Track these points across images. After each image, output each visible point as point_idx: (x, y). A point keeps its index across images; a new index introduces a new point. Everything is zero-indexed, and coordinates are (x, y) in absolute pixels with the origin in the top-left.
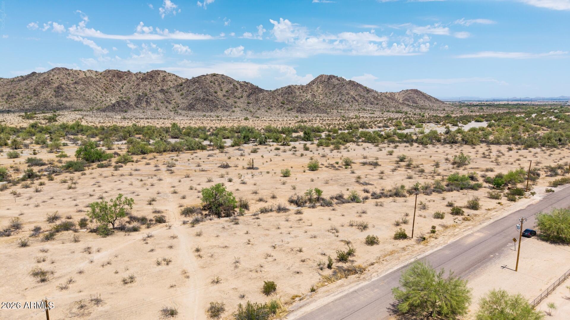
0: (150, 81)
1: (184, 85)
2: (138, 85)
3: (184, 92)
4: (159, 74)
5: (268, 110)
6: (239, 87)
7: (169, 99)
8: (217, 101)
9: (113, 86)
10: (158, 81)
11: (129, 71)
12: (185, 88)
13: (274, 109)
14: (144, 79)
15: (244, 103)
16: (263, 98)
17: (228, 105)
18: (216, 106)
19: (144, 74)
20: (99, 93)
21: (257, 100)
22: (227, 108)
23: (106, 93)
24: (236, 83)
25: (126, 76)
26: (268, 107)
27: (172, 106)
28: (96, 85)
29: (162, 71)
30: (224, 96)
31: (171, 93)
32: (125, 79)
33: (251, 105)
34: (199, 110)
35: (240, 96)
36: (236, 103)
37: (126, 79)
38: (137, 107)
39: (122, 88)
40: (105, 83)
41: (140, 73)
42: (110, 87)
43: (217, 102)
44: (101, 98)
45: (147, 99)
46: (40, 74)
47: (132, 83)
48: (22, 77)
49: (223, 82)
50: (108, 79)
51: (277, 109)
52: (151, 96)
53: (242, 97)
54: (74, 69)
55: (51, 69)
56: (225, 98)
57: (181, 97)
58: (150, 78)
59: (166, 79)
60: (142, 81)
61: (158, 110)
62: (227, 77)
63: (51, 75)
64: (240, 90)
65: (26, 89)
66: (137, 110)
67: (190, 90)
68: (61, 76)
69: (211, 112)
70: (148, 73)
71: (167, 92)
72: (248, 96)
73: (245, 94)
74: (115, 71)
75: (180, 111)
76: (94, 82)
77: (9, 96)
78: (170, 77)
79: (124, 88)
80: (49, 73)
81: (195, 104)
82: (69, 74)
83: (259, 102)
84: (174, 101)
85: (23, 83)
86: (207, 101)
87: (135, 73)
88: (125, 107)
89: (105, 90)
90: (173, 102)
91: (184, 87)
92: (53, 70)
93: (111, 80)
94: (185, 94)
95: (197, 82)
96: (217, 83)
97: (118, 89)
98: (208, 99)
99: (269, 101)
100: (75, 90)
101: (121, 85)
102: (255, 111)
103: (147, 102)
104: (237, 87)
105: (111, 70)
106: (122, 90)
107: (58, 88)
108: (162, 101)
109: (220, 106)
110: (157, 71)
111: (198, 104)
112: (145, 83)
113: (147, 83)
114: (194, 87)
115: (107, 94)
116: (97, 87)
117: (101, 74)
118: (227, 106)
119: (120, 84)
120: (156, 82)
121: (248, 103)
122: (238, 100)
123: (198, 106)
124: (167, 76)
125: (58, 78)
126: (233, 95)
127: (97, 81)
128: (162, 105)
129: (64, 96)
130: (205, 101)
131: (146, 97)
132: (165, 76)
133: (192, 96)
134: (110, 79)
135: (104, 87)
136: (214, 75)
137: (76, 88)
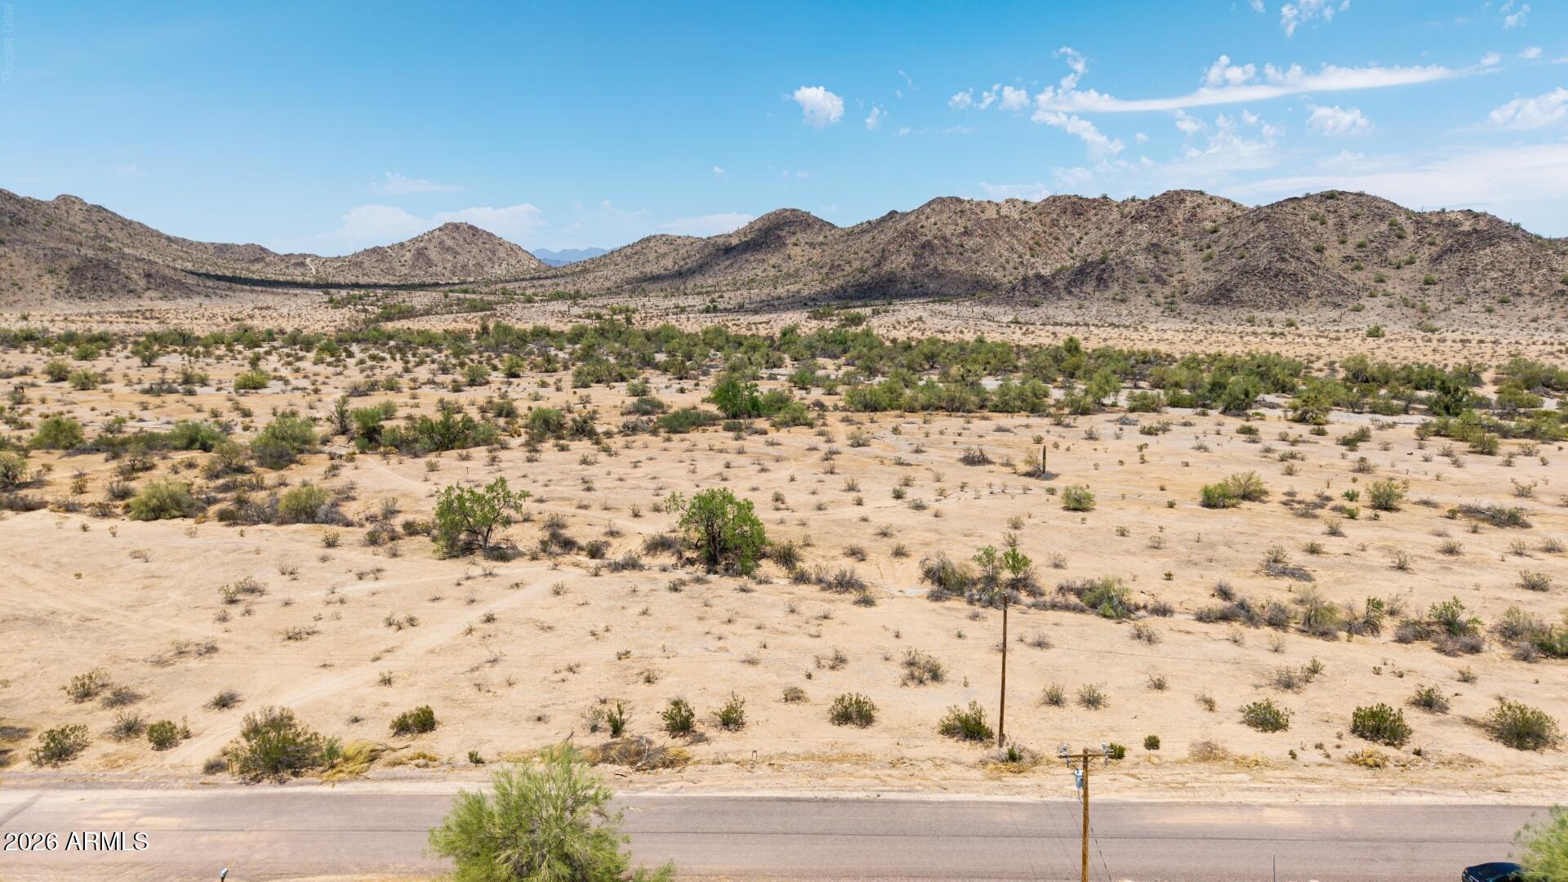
0: (1154, 221)
1: (1222, 229)
2: (1120, 233)
3: (1215, 249)
4: (1183, 201)
5: (1497, 307)
6: (1409, 228)
7: (1165, 270)
8: (1313, 275)
9: (1057, 239)
10: (1176, 222)
11: (1105, 197)
12: (1224, 240)
13: (1527, 307)
14: (1138, 218)
15: (1413, 279)
16: (1492, 266)
17: (1346, 289)
18: (1302, 294)
19: (1144, 203)
20: (1015, 256)
21: (1463, 272)
22: (1338, 300)
23: (1033, 256)
24: (1401, 219)
25: (1093, 211)
26: (1499, 296)
27: (1167, 291)
28: (1014, 236)
29: (1193, 193)
30: (1347, 259)
31: (1177, 254)
32: (1089, 220)
33: (1438, 287)
34: (1242, 302)
35: (1406, 258)
36: (1382, 281)
37: (1094, 219)
38: (1070, 293)
39: (1078, 243)
40: (1036, 233)
41: (1133, 200)
42: (1047, 242)
43: (1311, 279)
44: (1016, 269)
45: (1104, 270)
46: (905, 215)
47: (1106, 229)
48: (869, 223)
49: (1355, 217)
50: (1048, 220)
51: (1538, 304)
52: (1117, 264)
53: (1411, 262)
54: (977, 199)
55: (926, 201)
56: (1348, 266)
57: (1204, 265)
58: (1154, 214)
59: (1200, 216)
60: (1133, 222)
61: (1123, 301)
62: (1375, 198)
63: (923, 217)
64: (1411, 240)
65: (867, 252)
66: (1070, 300)
67: (1237, 243)
68: (945, 216)
69: (1281, 309)
70: (1153, 198)
71: (1165, 253)
72: (1436, 260)
73: (1426, 252)
74: (1069, 197)
75: (1184, 305)
76: (1008, 230)
77: (832, 267)
78: (1212, 207)
79: (1083, 242)
80: (920, 211)
81: (1236, 286)
82: (962, 211)
83: (1467, 280)
84: (1180, 277)
85: (867, 237)
86: (1276, 276)
87: (1120, 200)
88: (1038, 292)
89: (1031, 249)
90: (1174, 281)
91: (1220, 238)
92: (929, 204)
93: (1055, 223)
94: (1216, 257)
95: (1265, 220)
96: (1331, 221)
97: (1068, 244)
98: (1280, 270)
99: (1512, 275)
100: (961, 249)
101: (1078, 235)
102: (1441, 307)
103: (1100, 279)
104: (1401, 229)
105: (1059, 197)
106: (1075, 249)
107: (923, 246)
108: (1141, 277)
109: (1316, 292)
110: (1177, 193)
111: (1244, 286)
112: (1140, 227)
113: (1143, 227)
114: (1251, 235)
115: (1033, 260)
116: (1015, 241)
117: (1034, 208)
118: (1341, 293)
119: (1075, 231)
120: (1170, 222)
121: (1427, 282)
122: (1392, 273)
123: (1246, 292)
124: (1205, 205)
125: (935, 224)
126: (1380, 255)
127: (1017, 227)
128: (1138, 287)
129: (932, 266)
130: (1270, 275)
131: (1103, 266)
132: (1199, 206)
133: (1234, 262)
134: (1053, 220)
135: (1031, 242)
136: (1331, 196)
137: (962, 246)
